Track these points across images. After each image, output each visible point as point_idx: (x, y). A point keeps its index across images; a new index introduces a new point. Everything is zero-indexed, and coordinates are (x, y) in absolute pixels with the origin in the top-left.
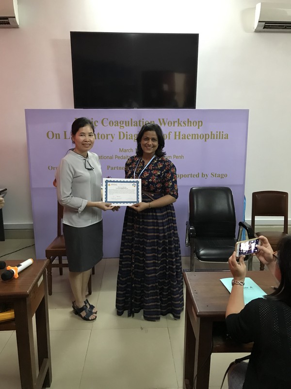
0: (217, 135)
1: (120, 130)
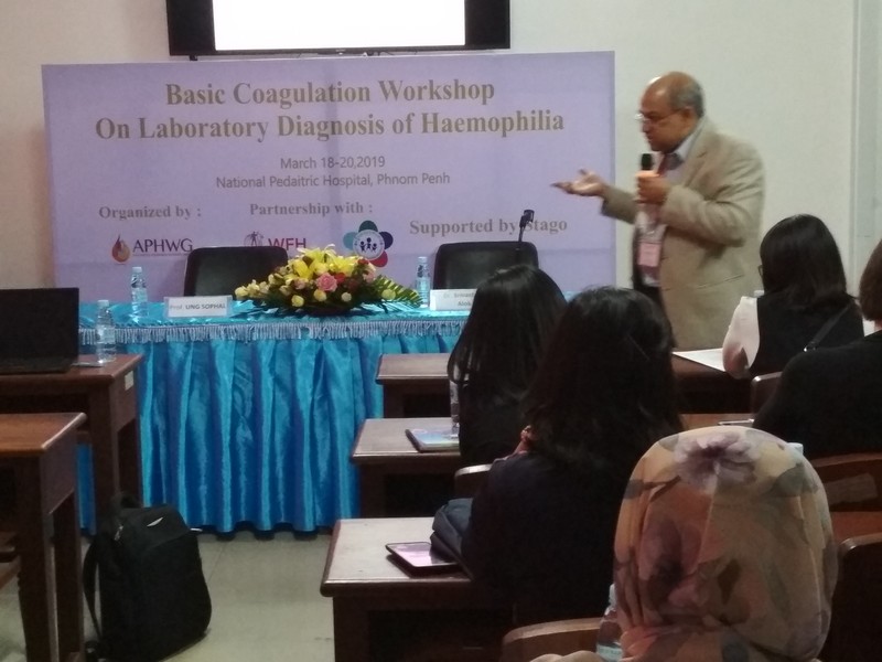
0: (533, 119)
1: (283, 112)
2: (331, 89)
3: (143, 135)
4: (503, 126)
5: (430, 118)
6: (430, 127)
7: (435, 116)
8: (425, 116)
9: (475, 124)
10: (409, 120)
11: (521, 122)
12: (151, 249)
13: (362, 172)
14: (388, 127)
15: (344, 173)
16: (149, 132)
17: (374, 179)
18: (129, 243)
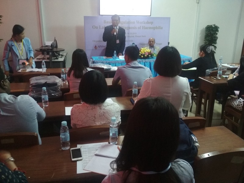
0: (158, 27)
2: (129, 22)
3: (100, 28)
4: (154, 28)
5: (143, 27)
6: (143, 28)
7: (144, 26)
8: (143, 26)
9: (150, 28)
10: (140, 27)
11: (156, 28)
12: (101, 47)
13: (133, 35)
14: (137, 28)
15: (130, 35)
16: (101, 28)
17: (135, 36)
18: (97, 46)
